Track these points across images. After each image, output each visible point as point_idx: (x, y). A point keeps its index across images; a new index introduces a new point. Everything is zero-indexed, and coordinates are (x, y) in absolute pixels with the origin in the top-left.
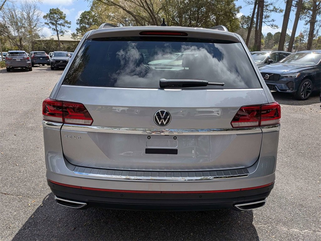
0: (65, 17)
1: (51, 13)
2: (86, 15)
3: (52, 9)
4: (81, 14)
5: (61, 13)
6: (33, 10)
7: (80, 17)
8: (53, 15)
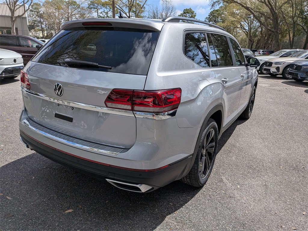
0: (195, 16)
1: (184, 13)
2: (214, 13)
3: (185, 9)
4: (210, 13)
5: (192, 13)
6: (171, 11)
7: (209, 16)
8: (185, 15)
